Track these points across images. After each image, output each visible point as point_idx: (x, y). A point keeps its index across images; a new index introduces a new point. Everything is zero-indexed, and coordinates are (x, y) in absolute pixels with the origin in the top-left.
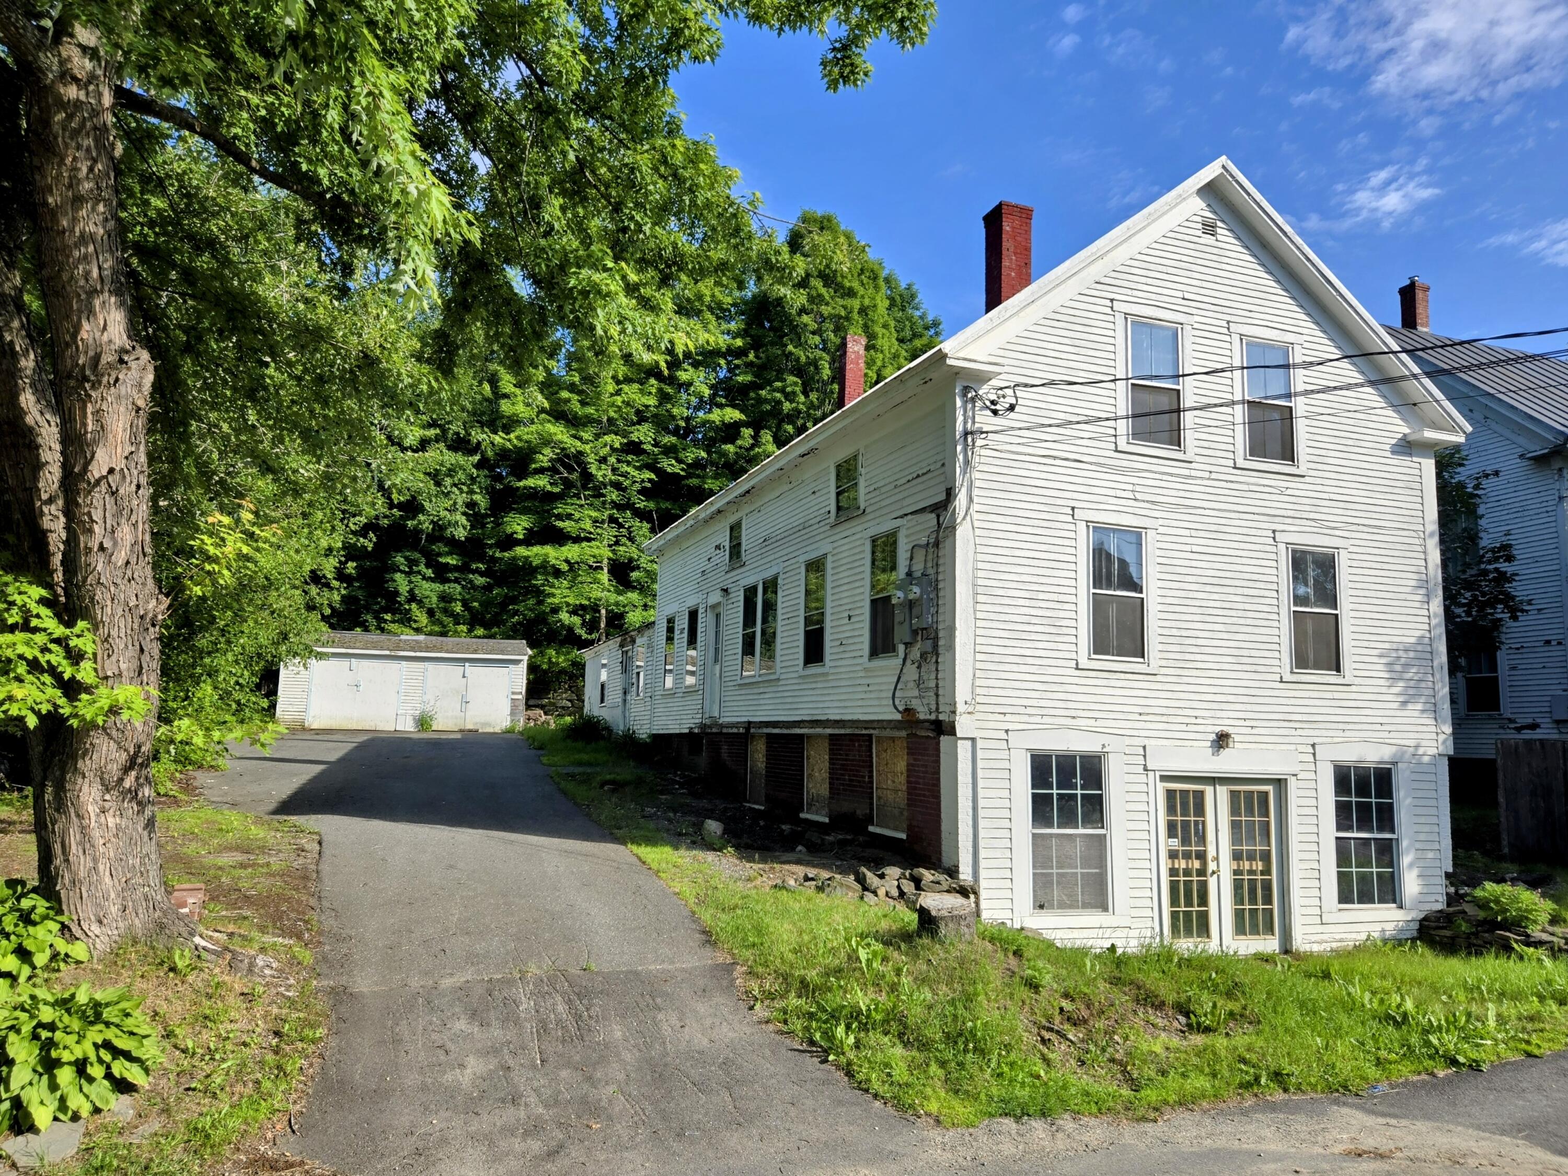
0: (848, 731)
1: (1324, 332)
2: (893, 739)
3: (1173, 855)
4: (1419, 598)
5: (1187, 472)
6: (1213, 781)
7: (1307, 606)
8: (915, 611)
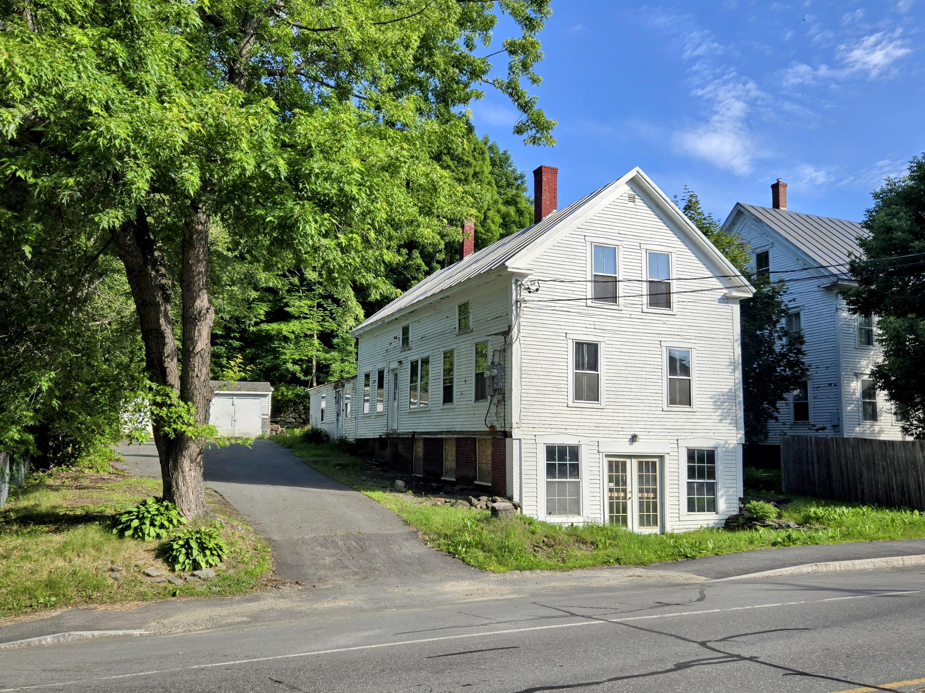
0: (465, 436)
1: (687, 246)
2: (486, 440)
3: (611, 490)
4: (730, 371)
5: (619, 315)
6: (630, 457)
7: (676, 375)
8: (495, 381)
